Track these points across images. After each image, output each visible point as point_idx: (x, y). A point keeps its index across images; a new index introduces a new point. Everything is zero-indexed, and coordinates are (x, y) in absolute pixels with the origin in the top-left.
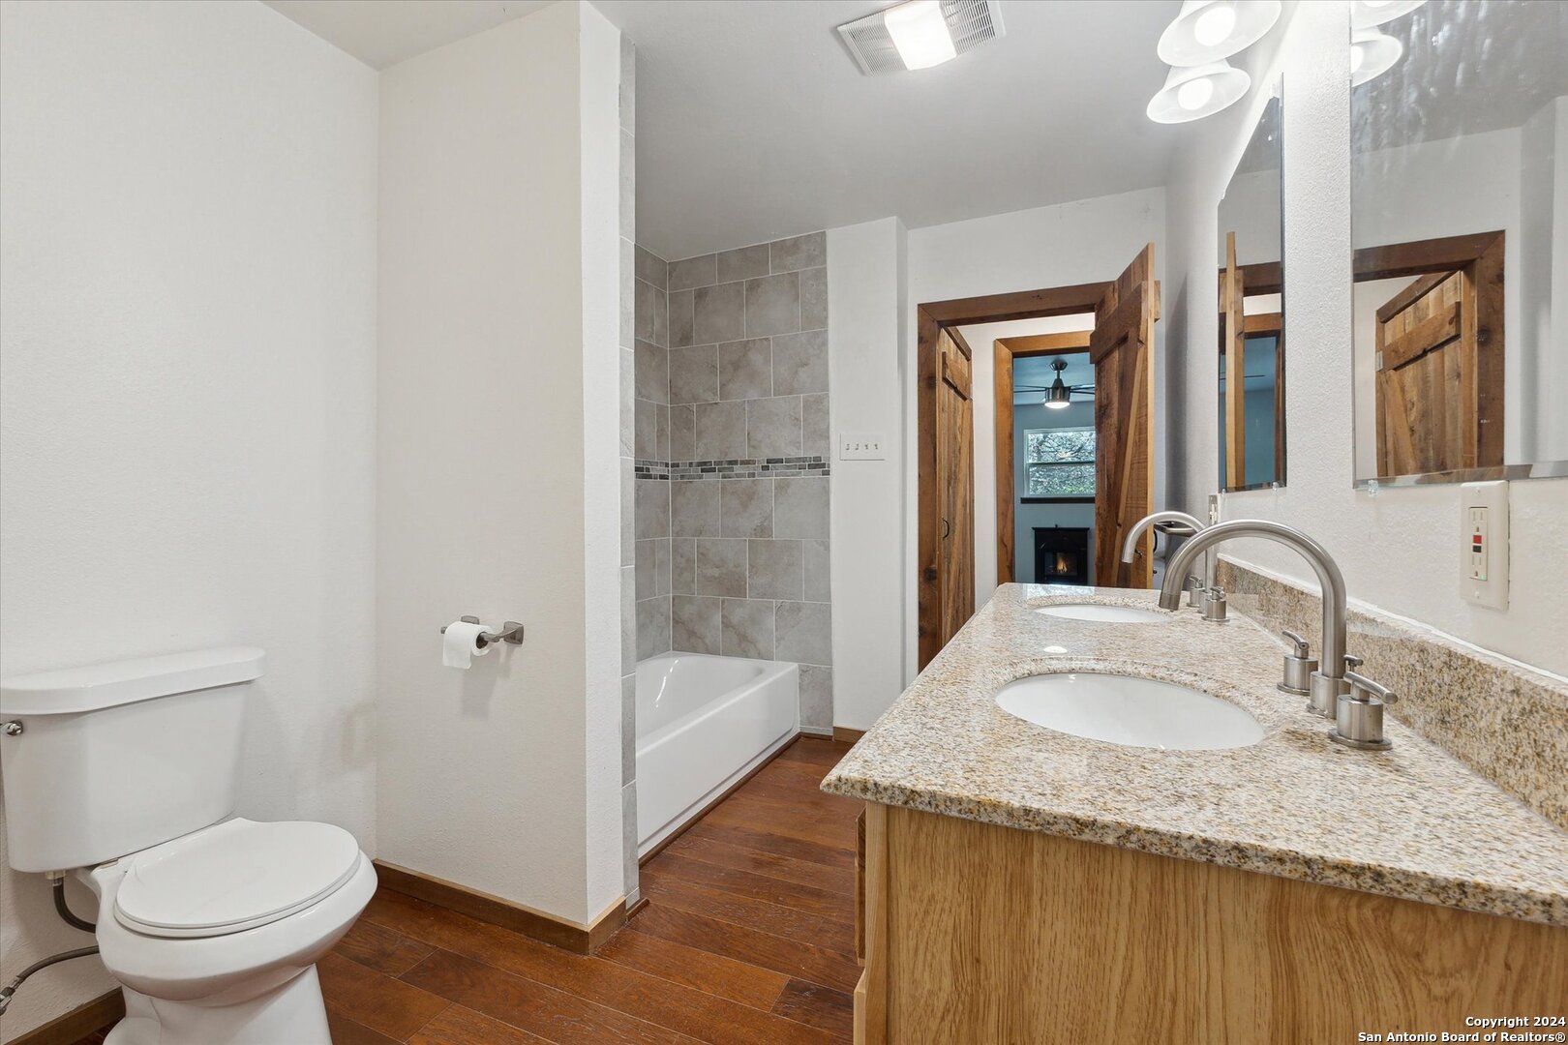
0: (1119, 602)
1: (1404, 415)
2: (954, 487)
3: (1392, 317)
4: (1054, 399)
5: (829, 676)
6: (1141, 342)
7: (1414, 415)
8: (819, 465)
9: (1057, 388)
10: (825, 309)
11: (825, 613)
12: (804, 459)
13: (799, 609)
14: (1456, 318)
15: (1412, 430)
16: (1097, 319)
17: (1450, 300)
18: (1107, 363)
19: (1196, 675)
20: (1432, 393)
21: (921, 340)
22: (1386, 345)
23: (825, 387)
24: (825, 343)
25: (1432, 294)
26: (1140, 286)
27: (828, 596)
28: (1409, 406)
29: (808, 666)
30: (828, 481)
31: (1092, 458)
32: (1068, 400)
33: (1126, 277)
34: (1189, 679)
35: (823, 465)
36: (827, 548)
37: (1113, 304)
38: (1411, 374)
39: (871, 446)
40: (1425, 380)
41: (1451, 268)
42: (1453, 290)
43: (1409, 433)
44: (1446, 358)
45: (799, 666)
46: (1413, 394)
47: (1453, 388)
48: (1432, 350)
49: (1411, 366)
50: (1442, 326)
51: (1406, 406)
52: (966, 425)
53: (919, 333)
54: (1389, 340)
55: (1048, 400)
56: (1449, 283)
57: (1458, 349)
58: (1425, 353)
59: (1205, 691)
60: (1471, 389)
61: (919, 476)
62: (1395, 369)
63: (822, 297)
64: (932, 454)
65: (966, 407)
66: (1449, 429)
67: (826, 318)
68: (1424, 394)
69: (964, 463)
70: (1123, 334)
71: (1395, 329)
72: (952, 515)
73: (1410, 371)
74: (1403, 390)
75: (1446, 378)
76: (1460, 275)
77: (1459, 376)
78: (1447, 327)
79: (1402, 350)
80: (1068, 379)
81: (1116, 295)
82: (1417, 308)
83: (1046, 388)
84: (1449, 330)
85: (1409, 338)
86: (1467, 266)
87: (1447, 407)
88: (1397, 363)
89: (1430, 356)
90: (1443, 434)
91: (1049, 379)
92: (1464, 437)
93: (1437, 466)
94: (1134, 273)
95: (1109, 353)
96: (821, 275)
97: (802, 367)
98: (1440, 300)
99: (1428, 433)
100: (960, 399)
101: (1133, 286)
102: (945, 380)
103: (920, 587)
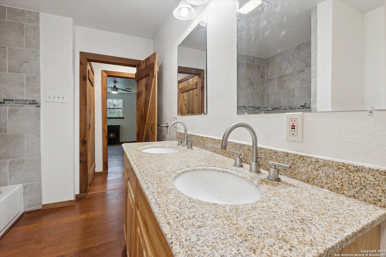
0: (160, 146)
1: (183, 102)
2: (90, 114)
3: (181, 82)
4: (114, 91)
5: (40, 186)
6: (154, 77)
7: (186, 102)
8: (35, 103)
9: (115, 88)
10: (39, 42)
11: (38, 161)
12: (26, 101)
13: (23, 162)
14: (197, 84)
15: (186, 105)
16: (137, 69)
17: (195, 81)
18: (141, 81)
19: (214, 166)
20: (191, 98)
21: (81, 64)
22: (179, 88)
23: (39, 73)
24: (38, 56)
25: (191, 79)
26: (154, 62)
27: (39, 154)
28: (185, 100)
29: (28, 184)
30: (39, 110)
31: (122, 107)
32: (117, 91)
33: (147, 60)
34: (213, 168)
35: (37, 103)
36: (39, 136)
37: (143, 66)
38: (186, 94)
39: (61, 98)
40: (189, 95)
41: (196, 75)
42: (195, 79)
43: (184, 105)
44: (194, 91)
45: (23, 185)
46: (186, 98)
47: (195, 97)
48: (191, 90)
49: (186, 93)
50: (194, 85)
51: (184, 100)
52: (93, 95)
53: (80, 61)
54: (180, 87)
55: (112, 91)
56: (195, 77)
57: (197, 90)
58: (189, 90)
59: (219, 171)
60: (200, 98)
61: (80, 109)
62: (181, 93)
63: (37, 37)
64: (85, 102)
65: (93, 89)
66: (194, 105)
67: (39, 46)
68: (189, 98)
69: (92, 106)
70: (148, 74)
71: (182, 85)
72: (90, 122)
73: (185, 94)
74: (183, 97)
75: (194, 95)
76: (197, 76)
77: (197, 95)
78: (195, 86)
79: (184, 89)
80: (117, 86)
81: (144, 64)
82: (187, 82)
83: (112, 87)
84: (195, 87)
85: (186, 87)
86: (199, 75)
87: (194, 101)
88: (182, 92)
89: (190, 91)
90: (193, 106)
91: (112, 85)
92: (198, 106)
93: (191, 112)
94: (151, 58)
95: (142, 79)
96: (37, 29)
97: (26, 63)
98: (193, 80)
99: (189, 106)
100: (92, 86)
101: (151, 62)
102: (89, 79)
103: (80, 147)
